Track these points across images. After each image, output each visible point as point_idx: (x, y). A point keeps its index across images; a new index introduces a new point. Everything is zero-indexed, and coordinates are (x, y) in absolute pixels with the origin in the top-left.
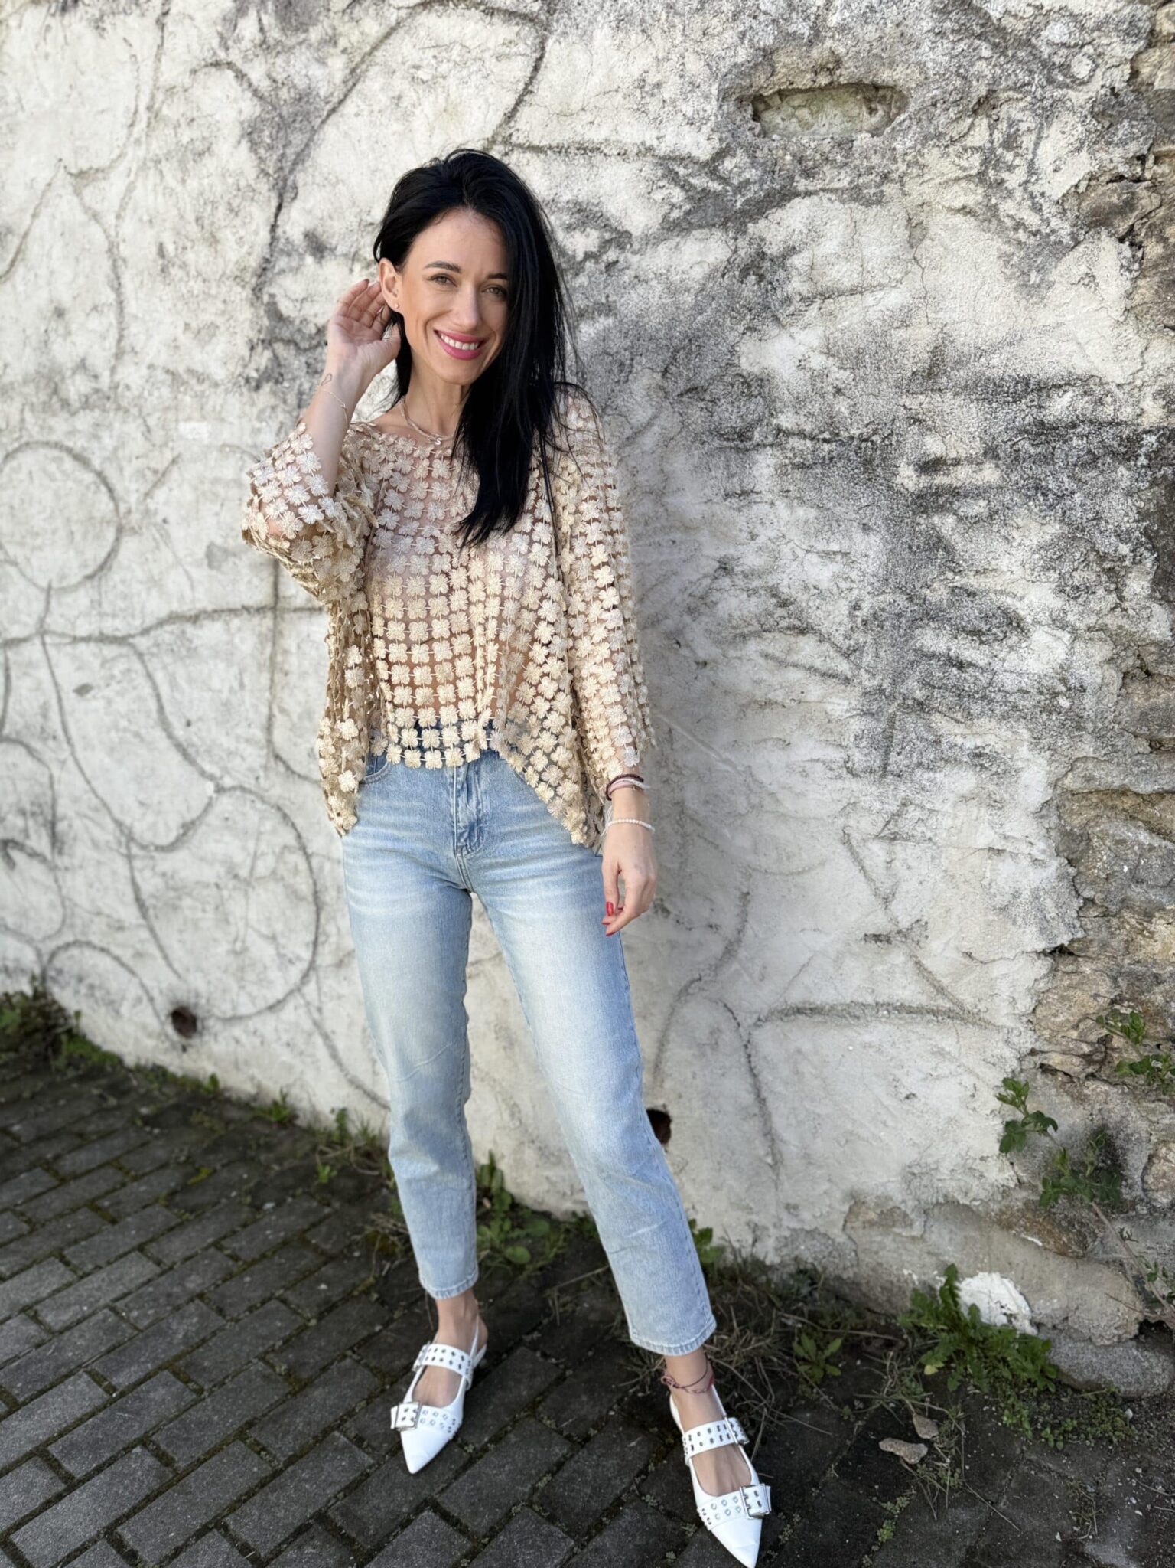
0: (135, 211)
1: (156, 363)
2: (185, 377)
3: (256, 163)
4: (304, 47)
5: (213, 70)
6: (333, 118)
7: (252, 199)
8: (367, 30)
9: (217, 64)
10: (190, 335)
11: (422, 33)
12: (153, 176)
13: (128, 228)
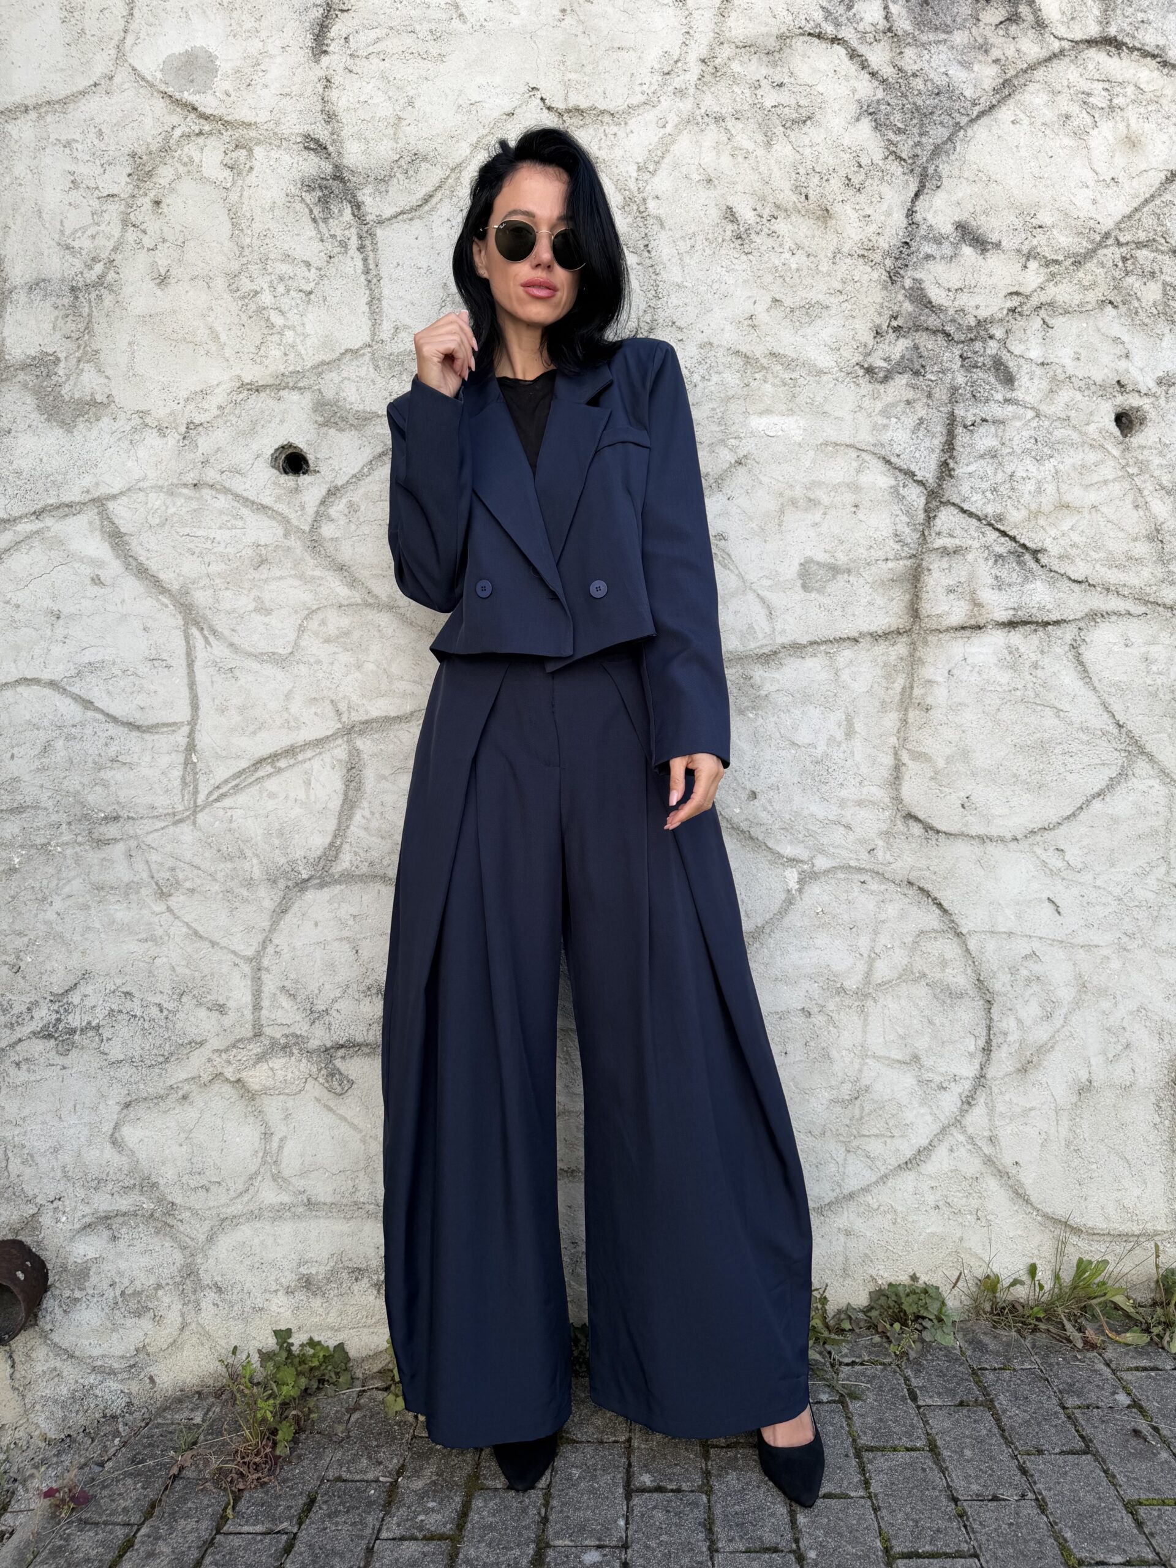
0: (676, 166)
1: (716, 343)
2: (764, 361)
3: (882, 144)
4: (941, 47)
5: (816, 40)
6: (984, 120)
7: (882, 179)
8: (1024, 49)
9: (819, 36)
10: (778, 313)
11: (1091, 67)
12: (712, 134)
13: (661, 183)
